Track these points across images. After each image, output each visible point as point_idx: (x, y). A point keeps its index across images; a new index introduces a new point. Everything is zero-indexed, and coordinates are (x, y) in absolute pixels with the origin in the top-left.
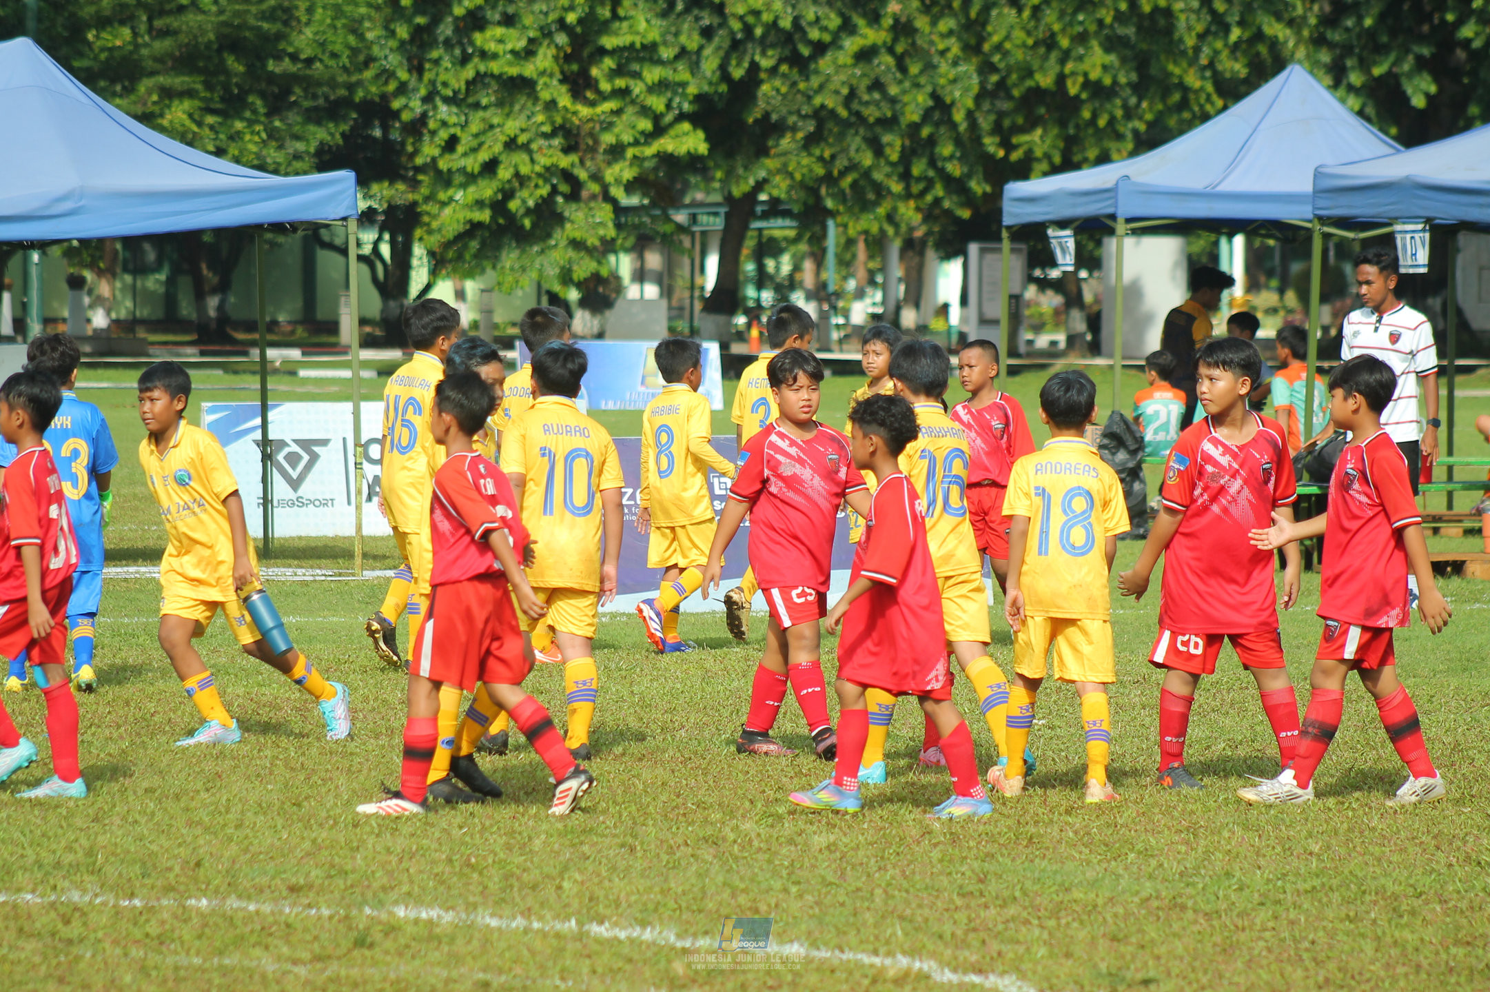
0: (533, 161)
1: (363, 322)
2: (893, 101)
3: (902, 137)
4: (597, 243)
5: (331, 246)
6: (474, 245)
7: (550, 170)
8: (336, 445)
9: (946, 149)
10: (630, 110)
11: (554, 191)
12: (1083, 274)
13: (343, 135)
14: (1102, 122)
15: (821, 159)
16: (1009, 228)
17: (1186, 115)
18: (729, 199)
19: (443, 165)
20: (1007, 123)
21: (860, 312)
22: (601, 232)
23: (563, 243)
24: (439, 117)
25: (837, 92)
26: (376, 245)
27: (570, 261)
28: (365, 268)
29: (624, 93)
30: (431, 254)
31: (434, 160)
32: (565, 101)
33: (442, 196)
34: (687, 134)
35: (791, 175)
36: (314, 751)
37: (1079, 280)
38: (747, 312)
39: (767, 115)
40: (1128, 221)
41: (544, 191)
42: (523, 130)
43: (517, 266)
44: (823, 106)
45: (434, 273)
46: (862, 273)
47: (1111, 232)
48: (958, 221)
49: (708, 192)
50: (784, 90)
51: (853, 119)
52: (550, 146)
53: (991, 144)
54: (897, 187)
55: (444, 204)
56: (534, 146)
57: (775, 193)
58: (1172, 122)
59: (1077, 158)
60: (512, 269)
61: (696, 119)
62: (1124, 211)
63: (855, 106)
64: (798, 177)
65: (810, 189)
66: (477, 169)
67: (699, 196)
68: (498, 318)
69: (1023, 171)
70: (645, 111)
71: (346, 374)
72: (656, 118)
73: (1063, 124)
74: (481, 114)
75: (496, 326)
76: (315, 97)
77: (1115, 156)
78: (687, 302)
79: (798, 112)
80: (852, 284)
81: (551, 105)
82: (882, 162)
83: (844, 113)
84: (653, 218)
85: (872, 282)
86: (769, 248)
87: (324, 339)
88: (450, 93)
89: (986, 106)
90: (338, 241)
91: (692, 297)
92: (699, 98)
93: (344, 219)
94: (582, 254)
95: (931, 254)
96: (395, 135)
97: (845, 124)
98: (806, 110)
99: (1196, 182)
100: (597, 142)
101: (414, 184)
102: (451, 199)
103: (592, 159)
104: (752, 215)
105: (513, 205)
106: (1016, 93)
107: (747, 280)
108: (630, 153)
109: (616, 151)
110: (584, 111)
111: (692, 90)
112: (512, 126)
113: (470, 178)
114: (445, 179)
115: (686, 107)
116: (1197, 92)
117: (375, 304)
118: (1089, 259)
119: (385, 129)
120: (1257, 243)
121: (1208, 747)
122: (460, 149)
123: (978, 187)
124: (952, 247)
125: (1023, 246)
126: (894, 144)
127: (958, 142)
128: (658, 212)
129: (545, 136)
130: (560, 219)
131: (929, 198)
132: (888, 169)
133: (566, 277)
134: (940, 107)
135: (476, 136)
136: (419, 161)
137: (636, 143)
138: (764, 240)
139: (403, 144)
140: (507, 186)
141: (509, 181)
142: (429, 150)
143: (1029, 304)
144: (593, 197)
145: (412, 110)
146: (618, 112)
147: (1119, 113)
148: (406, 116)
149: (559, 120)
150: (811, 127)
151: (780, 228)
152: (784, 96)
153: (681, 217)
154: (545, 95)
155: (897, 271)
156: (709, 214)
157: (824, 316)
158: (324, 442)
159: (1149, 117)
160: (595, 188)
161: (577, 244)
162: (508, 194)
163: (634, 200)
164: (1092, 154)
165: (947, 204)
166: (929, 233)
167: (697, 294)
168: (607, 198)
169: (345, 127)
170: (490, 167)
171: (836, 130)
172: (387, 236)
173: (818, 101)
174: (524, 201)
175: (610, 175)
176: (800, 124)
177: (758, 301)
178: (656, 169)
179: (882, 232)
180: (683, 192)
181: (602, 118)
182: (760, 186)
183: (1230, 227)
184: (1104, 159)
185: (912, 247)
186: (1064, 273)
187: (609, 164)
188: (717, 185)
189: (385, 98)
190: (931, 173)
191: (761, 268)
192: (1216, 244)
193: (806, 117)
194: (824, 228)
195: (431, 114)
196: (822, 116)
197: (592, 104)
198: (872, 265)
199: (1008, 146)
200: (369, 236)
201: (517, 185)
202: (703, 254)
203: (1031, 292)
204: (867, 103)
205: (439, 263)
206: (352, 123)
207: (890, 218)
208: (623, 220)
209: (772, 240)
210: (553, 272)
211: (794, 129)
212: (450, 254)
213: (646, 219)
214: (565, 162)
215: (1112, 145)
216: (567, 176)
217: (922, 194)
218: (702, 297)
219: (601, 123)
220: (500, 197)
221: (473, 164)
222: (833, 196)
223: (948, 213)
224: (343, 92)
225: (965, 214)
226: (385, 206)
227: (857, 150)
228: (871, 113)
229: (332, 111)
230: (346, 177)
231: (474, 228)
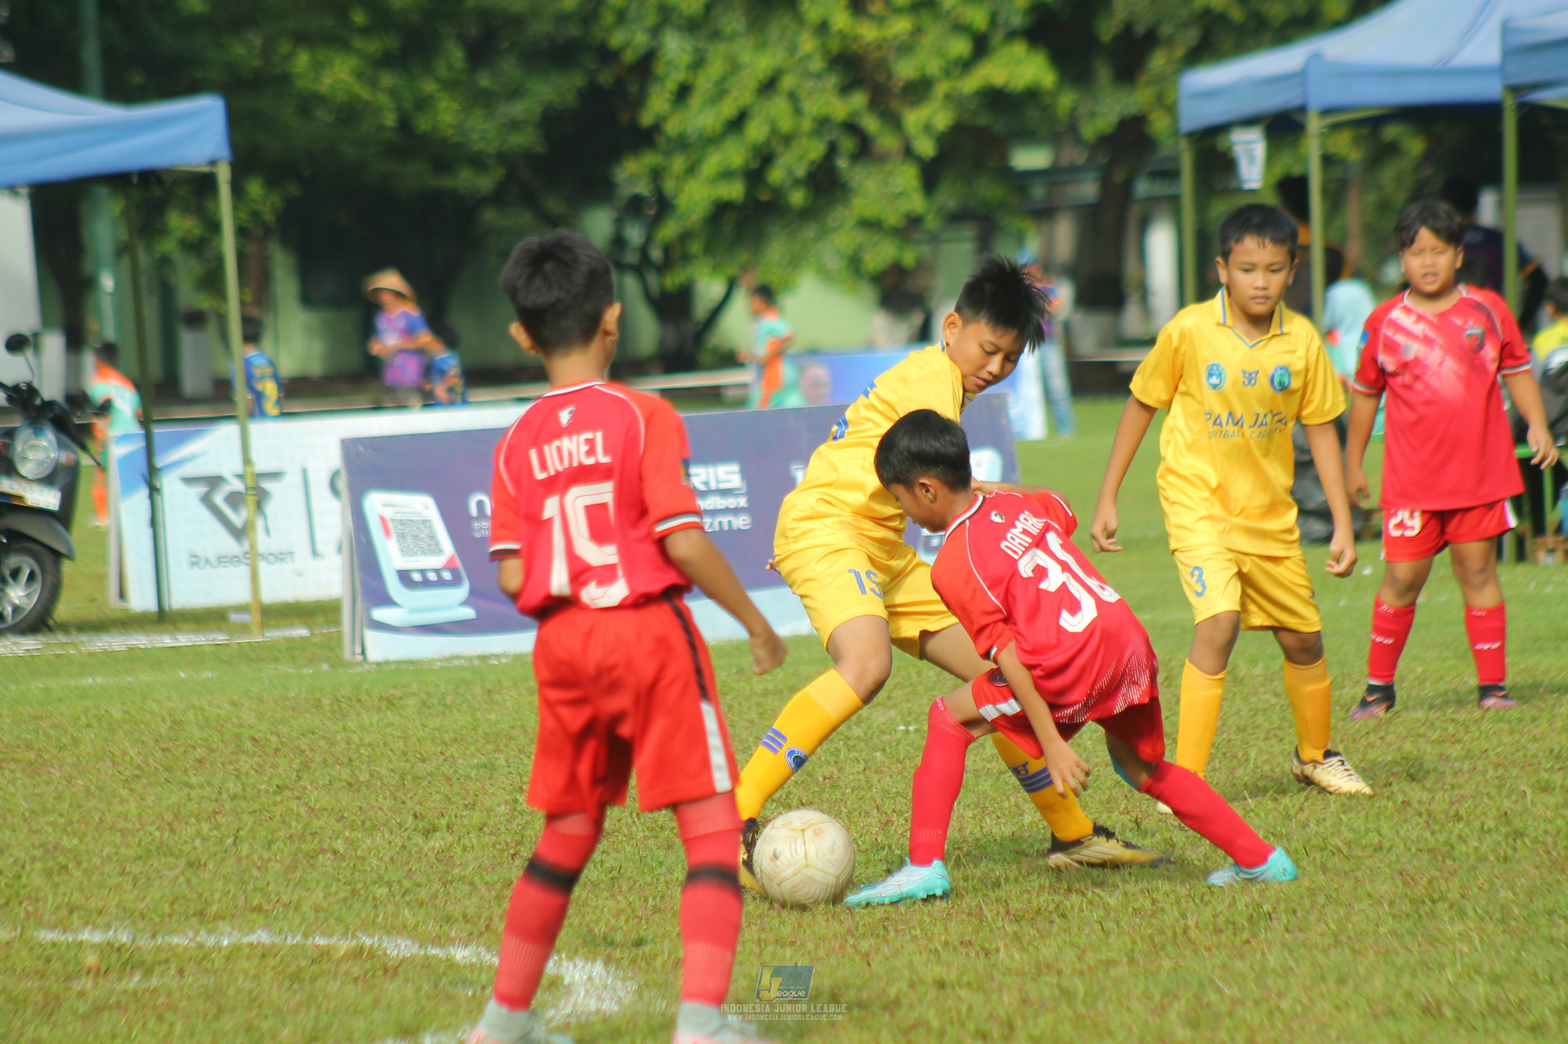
0: (798, 111)
4: (901, 221)
7: (823, 123)
11: (832, 149)
22: (906, 205)
23: (850, 223)
27: (860, 247)
32: (842, 18)
34: (1019, 59)
41: (819, 150)
44: (1208, 9)
52: (823, 88)
56: (803, 92)
61: (1032, 36)
70: (960, 28)
72: (977, 39)
74: (723, 47)
79: (1173, 18)
81: (822, 28)
88: (681, 18)
92: (1036, 8)
94: (878, 237)
98: (1185, 14)
100: (890, 75)
105: (776, 175)
108: (940, 89)
109: (920, 88)
110: (869, 31)
112: (768, 62)
115: (1018, 20)
122: (697, 100)
129: (817, 74)
130: (842, 189)
135: (718, 80)
136: (645, 120)
137: (947, 74)
140: (764, 149)
141: (765, 142)
142: (657, 102)
144: (890, 156)
145: (636, 47)
146: (918, 32)
148: (628, 57)
149: (835, 47)
154: (814, 14)
160: (891, 142)
161: (870, 224)
162: (765, 157)
168: (908, 152)
170: (737, 123)
174: (790, 169)
175: (913, 121)
178: (977, 111)
181: (897, 40)
187: (911, 105)
189: (598, 33)
193: (1184, 24)
195: (659, 51)
196: (1207, 20)
197: (881, 20)
201: (775, 145)
214: (845, 107)
216: (851, 127)
219: (898, 48)
220: (756, 163)
221: (713, 121)
231: (721, 209)
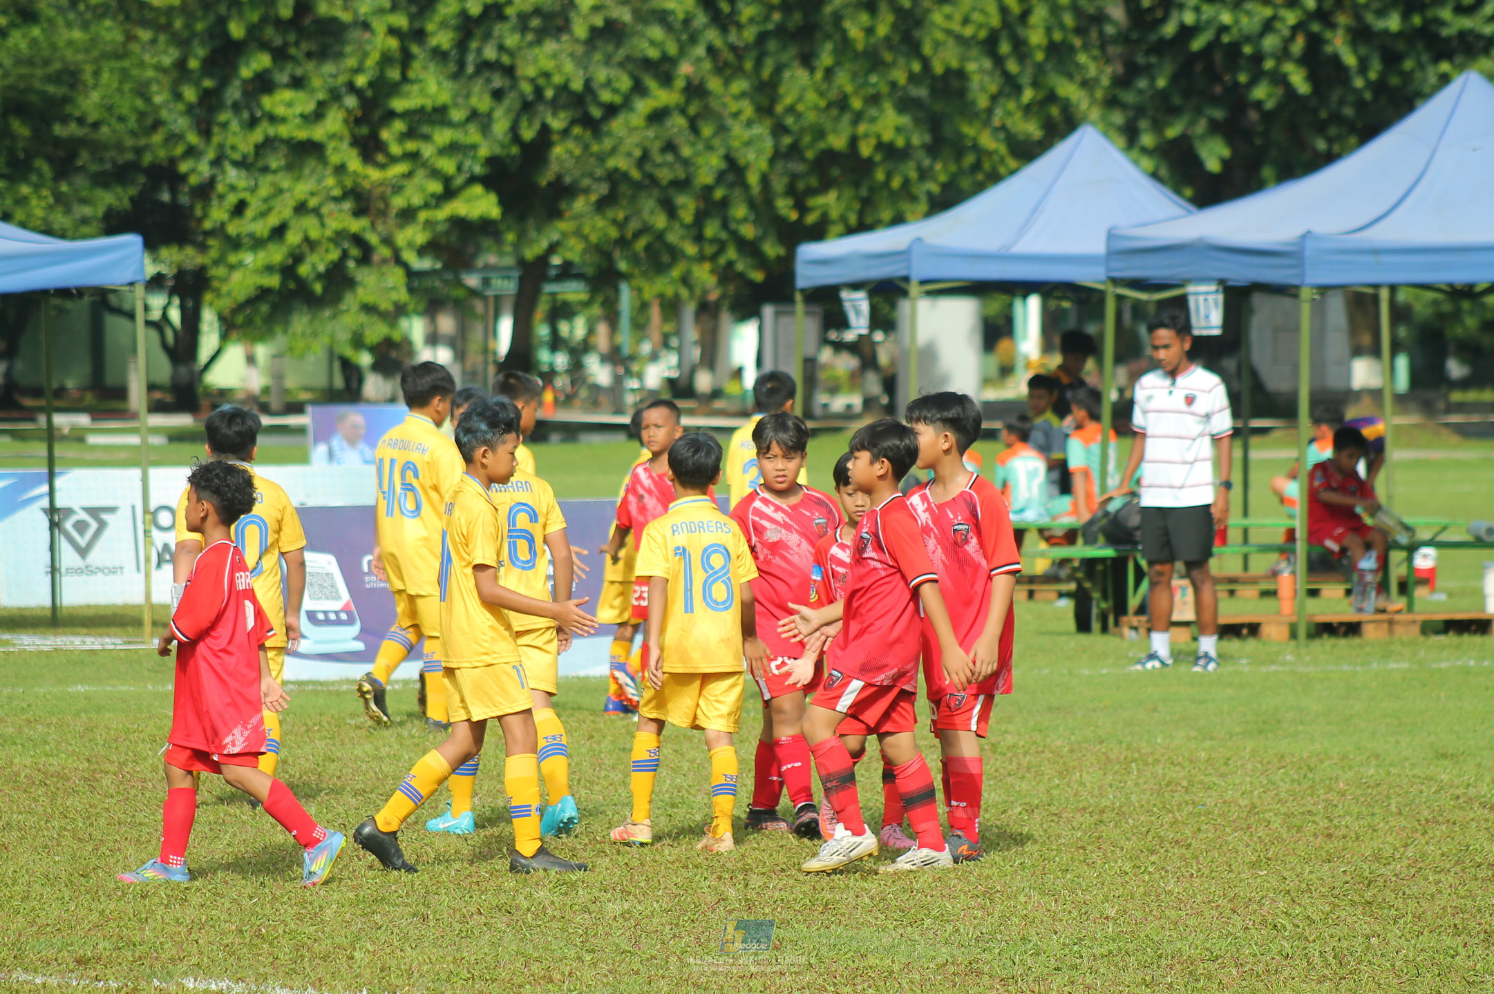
0: (323, 225)
1: (151, 387)
2: (686, 163)
3: (697, 199)
4: (391, 308)
5: (119, 311)
6: (264, 308)
7: (339, 236)
8: (124, 514)
9: (740, 211)
10: (420, 174)
11: (345, 255)
12: (878, 336)
13: (132, 199)
14: (896, 183)
15: (614, 222)
16: (803, 291)
17: (980, 177)
18: (522, 263)
19: (232, 229)
20: (801, 185)
21: (655, 375)
22: (395, 296)
23: (355, 307)
24: (228, 181)
25: (629, 154)
26: (165, 309)
27: (362, 325)
28: (154, 334)
29: (414, 156)
30: (222, 318)
31: (223, 225)
32: (355, 163)
33: (233, 258)
34: (478, 198)
35: (585, 238)
36: (102, 821)
37: (873, 345)
38: (542, 375)
39: (559, 178)
40: (923, 282)
41: (334, 255)
42: (313, 194)
43: (309, 331)
44: (616, 170)
45: (224, 337)
46: (656, 336)
47: (904, 293)
48: (751, 284)
49: (501, 254)
50: (578, 152)
51: (647, 182)
52: (341, 211)
53: (784, 206)
54: (691, 249)
55: (232, 268)
56: (325, 210)
57: (570, 256)
58: (965, 183)
59: (869, 220)
60: (303, 334)
61: (488, 182)
62: (917, 272)
63: (648, 167)
64: (594, 238)
65: (603, 252)
66: (266, 233)
67: (491, 258)
68: (291, 382)
69: (818, 233)
70: (435, 173)
71: (134, 440)
72: (447, 180)
73: (857, 185)
74: (270, 178)
75: (287, 391)
76: (101, 160)
77: (909, 216)
78: (480, 367)
79: (591, 175)
80: (646, 348)
81: (341, 169)
82: (677, 226)
83: (636, 174)
84: (446, 282)
85: (666, 345)
86: (561, 311)
87: (114, 404)
88: (237, 156)
89: (780, 165)
90: (127, 307)
91: (486, 362)
92: (491, 161)
93: (131, 284)
94: (375, 318)
95: (725, 317)
96: (184, 199)
97: (638, 186)
98: (599, 172)
99: (990, 243)
100: (387, 205)
101: (203, 248)
102: (240, 264)
103: (384, 223)
104: (545, 278)
105: (304, 270)
106: (810, 154)
107: (541, 344)
108: (423, 216)
109: (408, 215)
110: (374, 174)
111: (484, 152)
112: (302, 190)
113: (258, 243)
114: (235, 244)
115: (478, 169)
116: (990, 154)
117: (164, 370)
118: (882, 321)
119: (174, 192)
120: (1053, 304)
121: (1004, 812)
122: (249, 213)
123: (772, 249)
124: (746, 309)
125: (817, 309)
126: (687, 206)
127: (752, 205)
128: (449, 276)
129: (336, 200)
130: (350, 283)
131: (722, 261)
132: (681, 232)
133: (358, 342)
134: (733, 170)
135: (266, 200)
136: (208, 225)
137: (426, 206)
138: (559, 304)
139: (192, 208)
140: (297, 251)
141: (299, 246)
142: (218, 214)
143: (825, 366)
144: (384, 261)
145: (200, 174)
146: (409, 175)
147: (913, 175)
148: (194, 180)
149: (349, 183)
150: (604, 189)
151: (573, 292)
152: (578, 159)
153: (472, 281)
154: (335, 159)
155: (692, 333)
156: (503, 278)
157: (618, 380)
158: (112, 510)
159: (943, 178)
160: (385, 252)
161: (369, 309)
162: (297, 258)
163: (425, 264)
164: (886, 215)
165: (740, 267)
166: (723, 297)
167: (491, 359)
168: (398, 261)
169: (133, 191)
170: (279, 232)
171: (630, 192)
172: (176, 301)
173: (612, 163)
174: (314, 267)
175: (401, 238)
176: (594, 187)
177: (551, 365)
178: (447, 233)
179: (677, 296)
180: (475, 255)
181: (394, 181)
182: (552, 249)
183: (1025, 288)
184: (898, 220)
185: (707, 310)
186: (860, 336)
187: (401, 226)
188: (508, 249)
189: (173, 162)
190: (724, 236)
191: (555, 332)
192: (1010, 306)
193: (599, 180)
194: (617, 291)
195: (219, 178)
196: (615, 178)
197: (383, 167)
198: (668, 328)
199: (801, 207)
200: (157, 301)
201: (305, 248)
202: (497, 316)
203: (826, 355)
204: (660, 165)
205: (229, 327)
206: (139, 188)
207: (686, 280)
208: (416, 284)
209: (566, 304)
210: (344, 336)
211: (586, 191)
212: (240, 319)
213: (437, 284)
214: (356, 225)
215: (906, 206)
216: (358, 240)
217: (714, 258)
218: (495, 362)
219: (393, 187)
220: (290, 261)
221: (261, 228)
222: (626, 258)
223: (741, 276)
224: (129, 156)
225: (758, 276)
226: (175, 271)
227: (652, 212)
228: (664, 175)
229: (120, 175)
230: (132, 241)
231: (263, 293)
